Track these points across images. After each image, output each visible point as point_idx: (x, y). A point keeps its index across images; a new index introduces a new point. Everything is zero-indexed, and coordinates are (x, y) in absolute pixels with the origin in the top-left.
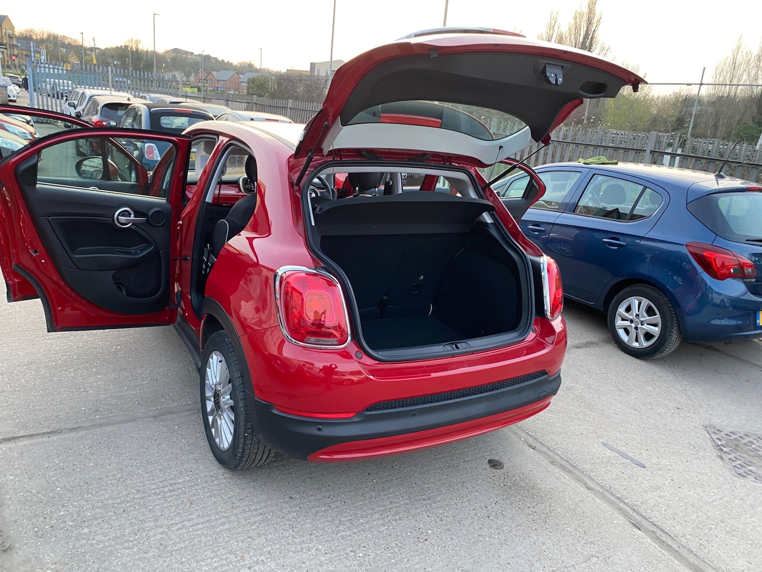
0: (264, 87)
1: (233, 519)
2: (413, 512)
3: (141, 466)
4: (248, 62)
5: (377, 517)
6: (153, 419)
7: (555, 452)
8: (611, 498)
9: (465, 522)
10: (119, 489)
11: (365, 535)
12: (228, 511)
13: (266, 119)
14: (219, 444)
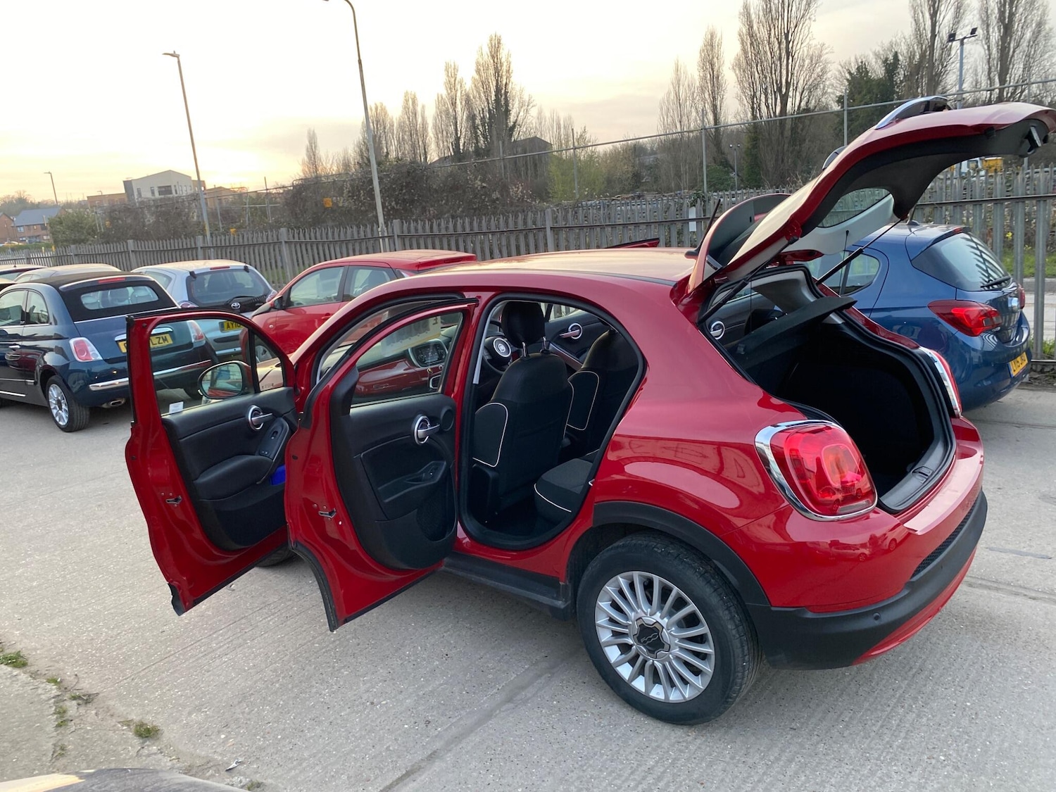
0: (81, 227)
1: (769, 780)
2: (926, 691)
3: (581, 766)
4: (17, 196)
5: (902, 711)
6: (511, 705)
9: (984, 680)
11: (918, 736)
12: (753, 774)
13: (211, 269)
14: (661, 697)
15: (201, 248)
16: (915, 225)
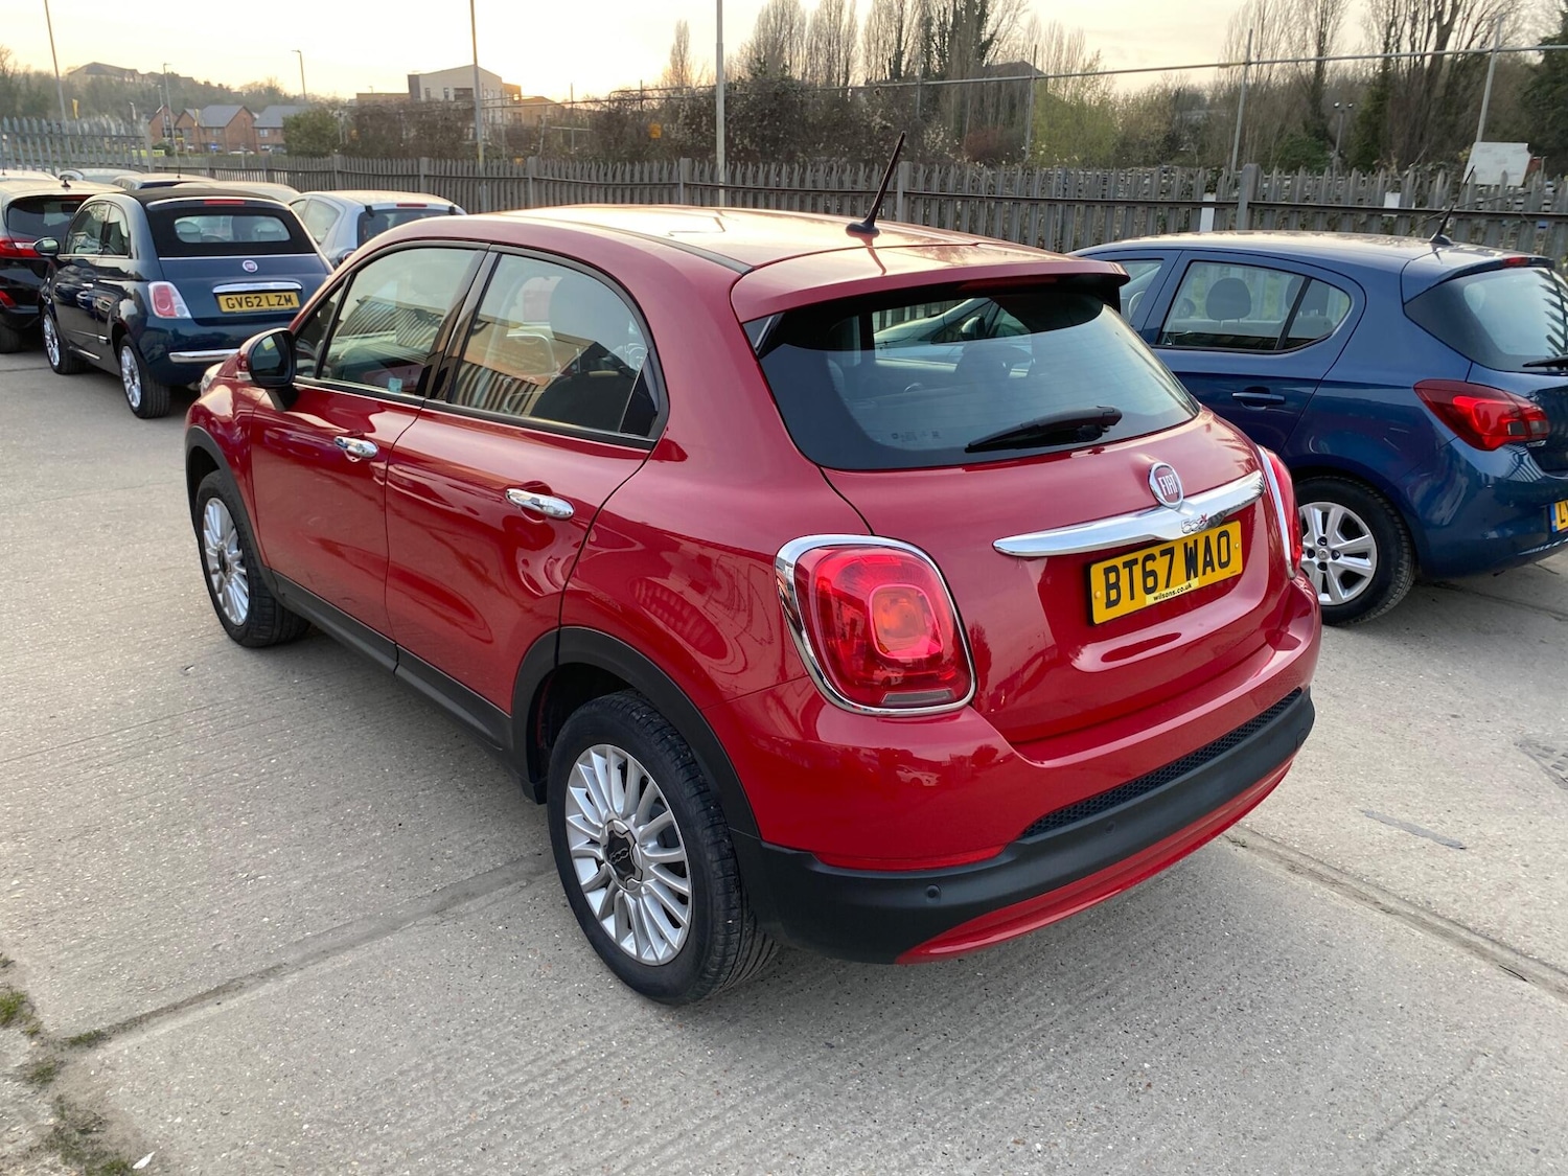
0: (324, 135)
1: (732, 1119)
2: (1091, 1028)
3: (467, 1034)
4: (267, 84)
5: (1026, 1054)
6: (437, 918)
7: (1288, 845)
8: (1439, 923)
9: (1202, 1031)
10: (444, 1098)
11: (1024, 1101)
12: (715, 1103)
13: (398, 205)
14: (633, 951)
15: (425, 176)
16: (1444, 243)
